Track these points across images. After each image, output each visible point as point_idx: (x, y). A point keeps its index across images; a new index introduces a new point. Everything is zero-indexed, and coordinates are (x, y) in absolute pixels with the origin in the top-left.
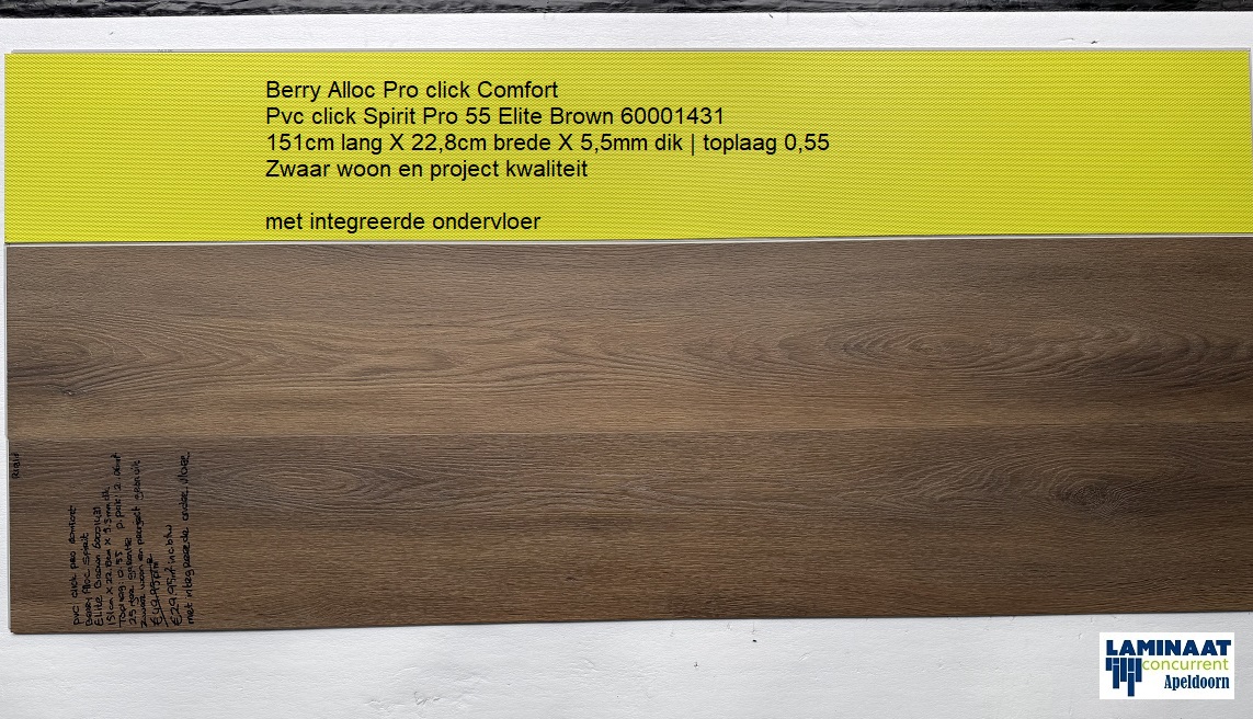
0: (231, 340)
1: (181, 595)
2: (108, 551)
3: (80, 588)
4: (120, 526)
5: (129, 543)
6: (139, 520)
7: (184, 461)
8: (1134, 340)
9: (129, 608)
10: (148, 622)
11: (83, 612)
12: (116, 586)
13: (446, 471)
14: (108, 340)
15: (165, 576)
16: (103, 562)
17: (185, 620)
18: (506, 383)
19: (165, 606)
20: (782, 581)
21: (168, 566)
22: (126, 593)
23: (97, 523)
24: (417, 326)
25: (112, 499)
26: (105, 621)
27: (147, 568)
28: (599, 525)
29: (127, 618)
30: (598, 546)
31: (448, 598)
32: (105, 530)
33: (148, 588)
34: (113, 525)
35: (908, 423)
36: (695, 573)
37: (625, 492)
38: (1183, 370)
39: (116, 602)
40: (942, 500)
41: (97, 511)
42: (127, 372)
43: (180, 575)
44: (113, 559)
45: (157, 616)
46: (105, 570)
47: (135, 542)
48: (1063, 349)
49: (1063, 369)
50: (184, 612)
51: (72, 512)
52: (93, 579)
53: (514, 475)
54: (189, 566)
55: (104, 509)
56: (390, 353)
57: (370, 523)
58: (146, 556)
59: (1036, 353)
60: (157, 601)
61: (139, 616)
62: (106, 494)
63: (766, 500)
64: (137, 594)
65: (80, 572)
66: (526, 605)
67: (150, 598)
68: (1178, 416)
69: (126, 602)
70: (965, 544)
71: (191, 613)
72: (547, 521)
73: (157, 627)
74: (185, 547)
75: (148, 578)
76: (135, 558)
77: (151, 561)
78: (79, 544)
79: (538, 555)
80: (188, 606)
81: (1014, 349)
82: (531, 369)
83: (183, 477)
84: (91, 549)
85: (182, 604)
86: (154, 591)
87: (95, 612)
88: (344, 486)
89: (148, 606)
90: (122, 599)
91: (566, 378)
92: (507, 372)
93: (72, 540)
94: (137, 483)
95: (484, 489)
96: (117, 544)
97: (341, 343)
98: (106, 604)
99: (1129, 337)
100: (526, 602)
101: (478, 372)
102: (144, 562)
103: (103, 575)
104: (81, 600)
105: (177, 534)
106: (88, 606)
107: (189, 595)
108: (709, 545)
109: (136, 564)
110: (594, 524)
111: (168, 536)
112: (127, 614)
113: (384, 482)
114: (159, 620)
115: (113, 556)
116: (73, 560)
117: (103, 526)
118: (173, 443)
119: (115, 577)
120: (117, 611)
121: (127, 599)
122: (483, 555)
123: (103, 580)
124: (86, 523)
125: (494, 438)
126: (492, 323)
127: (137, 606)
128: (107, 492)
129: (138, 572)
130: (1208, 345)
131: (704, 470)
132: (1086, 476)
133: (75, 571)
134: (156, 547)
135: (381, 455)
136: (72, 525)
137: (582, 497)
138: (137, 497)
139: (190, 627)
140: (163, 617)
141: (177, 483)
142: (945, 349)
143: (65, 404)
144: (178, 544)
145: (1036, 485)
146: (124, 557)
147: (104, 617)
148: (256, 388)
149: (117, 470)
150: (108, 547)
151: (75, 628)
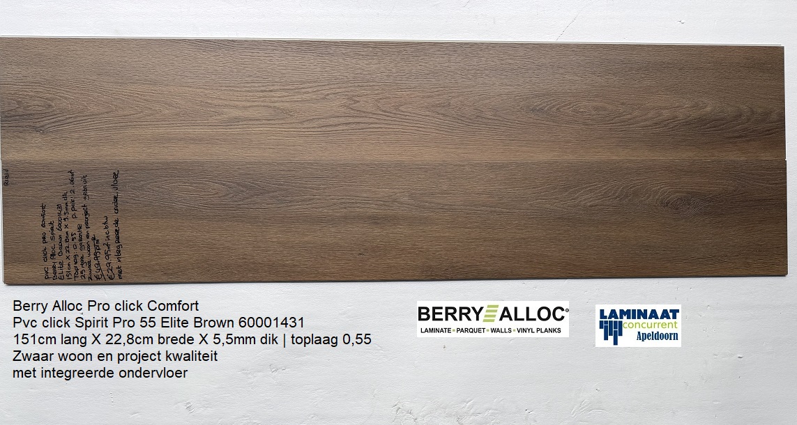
0: (145, 100)
1: (114, 261)
2: (67, 233)
3: (49, 256)
4: (74, 217)
5: (80, 228)
6: (86, 213)
7: (116, 176)
8: (708, 109)
9: (80, 269)
10: (93, 278)
11: (51, 271)
12: (72, 255)
13: (282, 185)
14: (66, 98)
15: (103, 249)
16: (63, 239)
17: (117, 276)
18: (319, 130)
19: (104, 267)
20: (492, 256)
21: (106, 242)
22: (79, 259)
23: (59, 214)
24: (262, 91)
25: (69, 200)
26: (66, 277)
27: (91, 244)
28: (379, 221)
29: (80, 275)
30: (378, 234)
31: (284, 265)
32: (64, 219)
33: (93, 256)
34: (70, 216)
35: (570, 157)
36: (438, 251)
37: (395, 201)
38: (738, 128)
39: (72, 266)
40: (590, 206)
41: (59, 207)
42: (79, 119)
43: (113, 249)
44: (70, 238)
45: (99, 274)
46: (65, 245)
47: (84, 227)
48: (666, 114)
49: (665, 126)
50: (116, 272)
51: (43, 208)
52: (57, 250)
53: (325, 189)
54: (119, 242)
55: (64, 206)
56: (245, 108)
57: (234, 217)
58: (91, 236)
59: (650, 115)
60: (98, 264)
61: (87, 274)
62: (65, 196)
63: (483, 206)
64: (86, 260)
65: (49, 246)
66: (333, 270)
67: (94, 262)
68: (733, 156)
69: (79, 265)
70: (604, 233)
71: (120, 272)
72: (345, 217)
73: (98, 281)
74: (116, 230)
75: (93, 250)
76: (84, 237)
77: (94, 239)
78: (48, 227)
79: (340, 239)
80: (119, 268)
81: (636, 113)
82: (336, 121)
83: (115, 186)
84: (56, 231)
85: (115, 266)
86: (96, 258)
87: (58, 271)
88: (217, 193)
89: (93, 268)
90: (76, 263)
91: (357, 127)
92: (321, 122)
93: (43, 226)
94: (85, 190)
95: (305, 197)
96: (73, 229)
97: (215, 102)
98: (66, 266)
99: (706, 107)
100: (333, 268)
101: (302, 123)
102: (90, 240)
103: (64, 247)
104: (50, 263)
105: (111, 222)
106: (54, 267)
107: (119, 261)
108: (447, 234)
109: (85, 241)
110: (375, 220)
111: (105, 224)
112: (79, 273)
113: (243, 191)
114: (100, 276)
115: (70, 235)
116: (44, 238)
117: (63, 217)
118: (108, 164)
119: (71, 248)
120: (73, 271)
121: (79, 263)
122: (306, 239)
123: (64, 251)
124: (51, 215)
125: (312, 164)
126: (310, 90)
127: (86, 268)
128: (65, 194)
129: (86, 246)
130: (753, 112)
131: (445, 187)
132: (679, 192)
133: (45, 245)
134: (97, 230)
135: (240, 174)
136: (43, 215)
137: (368, 203)
138: (85, 198)
139: (120, 281)
140: (102, 275)
141: (111, 190)
142: (593, 112)
143: (37, 139)
144: (112, 229)
145: (648, 197)
146: (77, 236)
147: (65, 274)
148: (162, 130)
149: (72, 181)
150: (67, 230)
151: (46, 281)
